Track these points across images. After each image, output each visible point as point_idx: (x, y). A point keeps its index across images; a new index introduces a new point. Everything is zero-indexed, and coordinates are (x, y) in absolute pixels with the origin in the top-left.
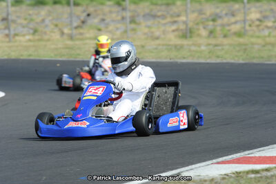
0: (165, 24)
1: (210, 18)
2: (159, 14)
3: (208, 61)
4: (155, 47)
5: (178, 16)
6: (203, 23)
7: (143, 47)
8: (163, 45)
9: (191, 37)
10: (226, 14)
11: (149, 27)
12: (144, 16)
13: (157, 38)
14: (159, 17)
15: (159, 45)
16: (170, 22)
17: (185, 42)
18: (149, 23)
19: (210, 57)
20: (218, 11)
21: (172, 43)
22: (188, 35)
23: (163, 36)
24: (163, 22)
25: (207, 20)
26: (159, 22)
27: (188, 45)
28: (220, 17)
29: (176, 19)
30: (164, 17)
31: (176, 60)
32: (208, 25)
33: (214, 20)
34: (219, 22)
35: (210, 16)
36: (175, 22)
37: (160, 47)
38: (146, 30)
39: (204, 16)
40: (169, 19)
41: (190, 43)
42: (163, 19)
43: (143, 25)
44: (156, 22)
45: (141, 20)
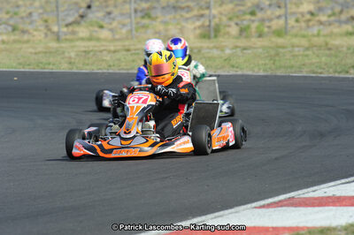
0: (187, 19)
1: (248, 11)
5: (207, 8)
6: (237, 17)
10: (270, 5)
11: (165, 23)
12: (163, 8)
14: (182, 9)
16: (196, 16)
18: (168, 17)
24: (188, 16)
25: (244, 13)
26: (182, 16)
28: (262, 9)
29: (204, 12)
30: (189, 9)
33: (253, 13)
34: (260, 15)
35: (250, 7)
36: (202, 16)
38: (161, 27)
39: (242, 8)
40: (195, 12)
42: (188, 12)
43: (159, 20)
44: (178, 17)
45: (159, 14)
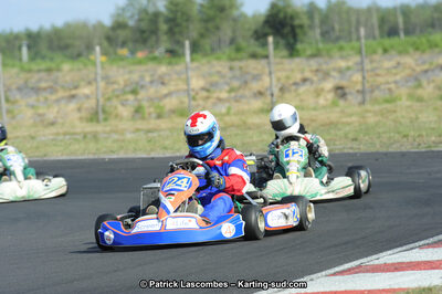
0: (58, 101)
1: (128, 89)
2: (43, 85)
3: (153, 155)
4: (51, 137)
5: (76, 88)
6: (117, 96)
7: (33, 138)
8: (65, 134)
9: (106, 120)
10: (152, 82)
11: (33, 107)
12: (19, 89)
13: (53, 124)
14: (45, 89)
15: (58, 134)
16: (63, 98)
17: (98, 128)
18: (32, 99)
19: (152, 150)
20: (135, 77)
21: (78, 130)
22: (101, 116)
23: (60, 120)
24: (54, 97)
25: (124, 93)
26: (46, 99)
27: (105, 132)
28: (142, 87)
29: (74, 92)
30: (52, 90)
31: (102, 156)
32: (127, 100)
33: (134, 92)
34: (142, 94)
35: (126, 86)
36: (73, 97)
37: (61, 137)
38: (30, 113)
39: (116, 86)
40: (61, 94)
41: (108, 129)
42: (51, 93)
43: (23, 103)
44: (42, 99)
45: (18, 97)
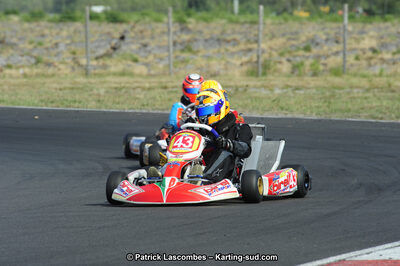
0: (233, 54)
1: (301, 47)
2: (230, 38)
5: (256, 41)
6: (290, 52)
10: (327, 40)
11: (208, 58)
14: (228, 42)
16: (243, 50)
18: (211, 51)
24: (234, 50)
25: (298, 49)
26: (227, 50)
28: (317, 44)
29: (252, 46)
30: (235, 42)
33: (307, 49)
34: (315, 51)
36: (250, 50)
38: (203, 63)
39: (294, 42)
40: (242, 46)
42: (234, 45)
43: (200, 54)
44: (223, 51)
45: (201, 47)
